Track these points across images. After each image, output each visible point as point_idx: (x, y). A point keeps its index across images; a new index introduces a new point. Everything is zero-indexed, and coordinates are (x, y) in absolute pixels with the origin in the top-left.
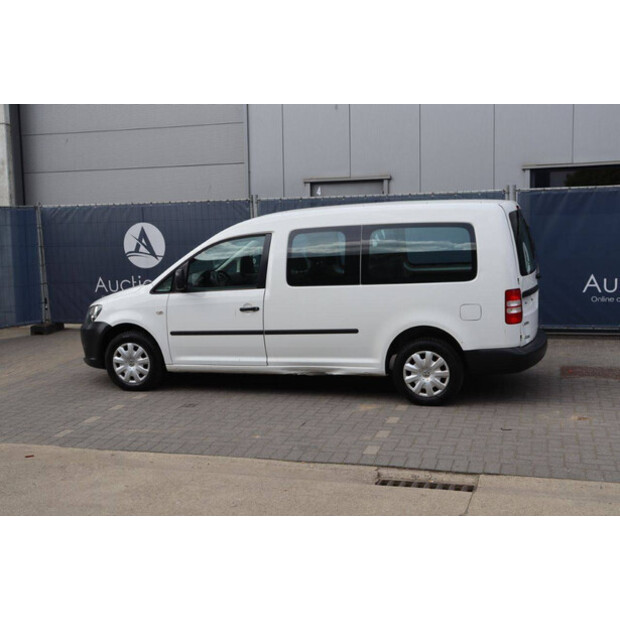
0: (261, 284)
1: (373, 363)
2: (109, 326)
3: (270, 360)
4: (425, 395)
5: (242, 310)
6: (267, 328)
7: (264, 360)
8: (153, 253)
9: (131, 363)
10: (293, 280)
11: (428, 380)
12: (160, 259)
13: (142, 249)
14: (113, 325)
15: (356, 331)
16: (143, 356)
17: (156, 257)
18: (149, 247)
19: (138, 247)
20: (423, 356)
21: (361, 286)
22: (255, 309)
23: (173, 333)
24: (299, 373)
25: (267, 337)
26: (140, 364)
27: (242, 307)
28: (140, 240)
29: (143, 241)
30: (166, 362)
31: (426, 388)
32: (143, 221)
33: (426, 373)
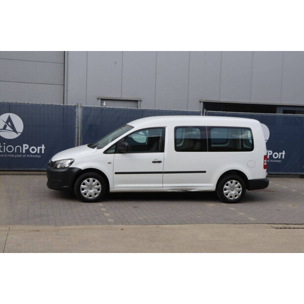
0: (162, 150)
1: (211, 186)
2: (80, 169)
3: (164, 185)
4: (232, 199)
5: (153, 162)
6: (165, 171)
7: (161, 185)
8: (15, 130)
9: (90, 188)
10: (178, 149)
11: (233, 192)
12: (19, 134)
13: (8, 128)
14: (83, 169)
15: (205, 172)
16: (98, 185)
17: (17, 133)
18: (13, 127)
19: (5, 127)
20: (232, 182)
21: (208, 153)
22: (160, 162)
23: (116, 173)
24: (176, 191)
25: (164, 174)
26: (96, 189)
27: (153, 161)
28: (7, 122)
29: (9, 124)
30: (110, 187)
31: (232, 196)
32: (10, 112)
33: (233, 190)
